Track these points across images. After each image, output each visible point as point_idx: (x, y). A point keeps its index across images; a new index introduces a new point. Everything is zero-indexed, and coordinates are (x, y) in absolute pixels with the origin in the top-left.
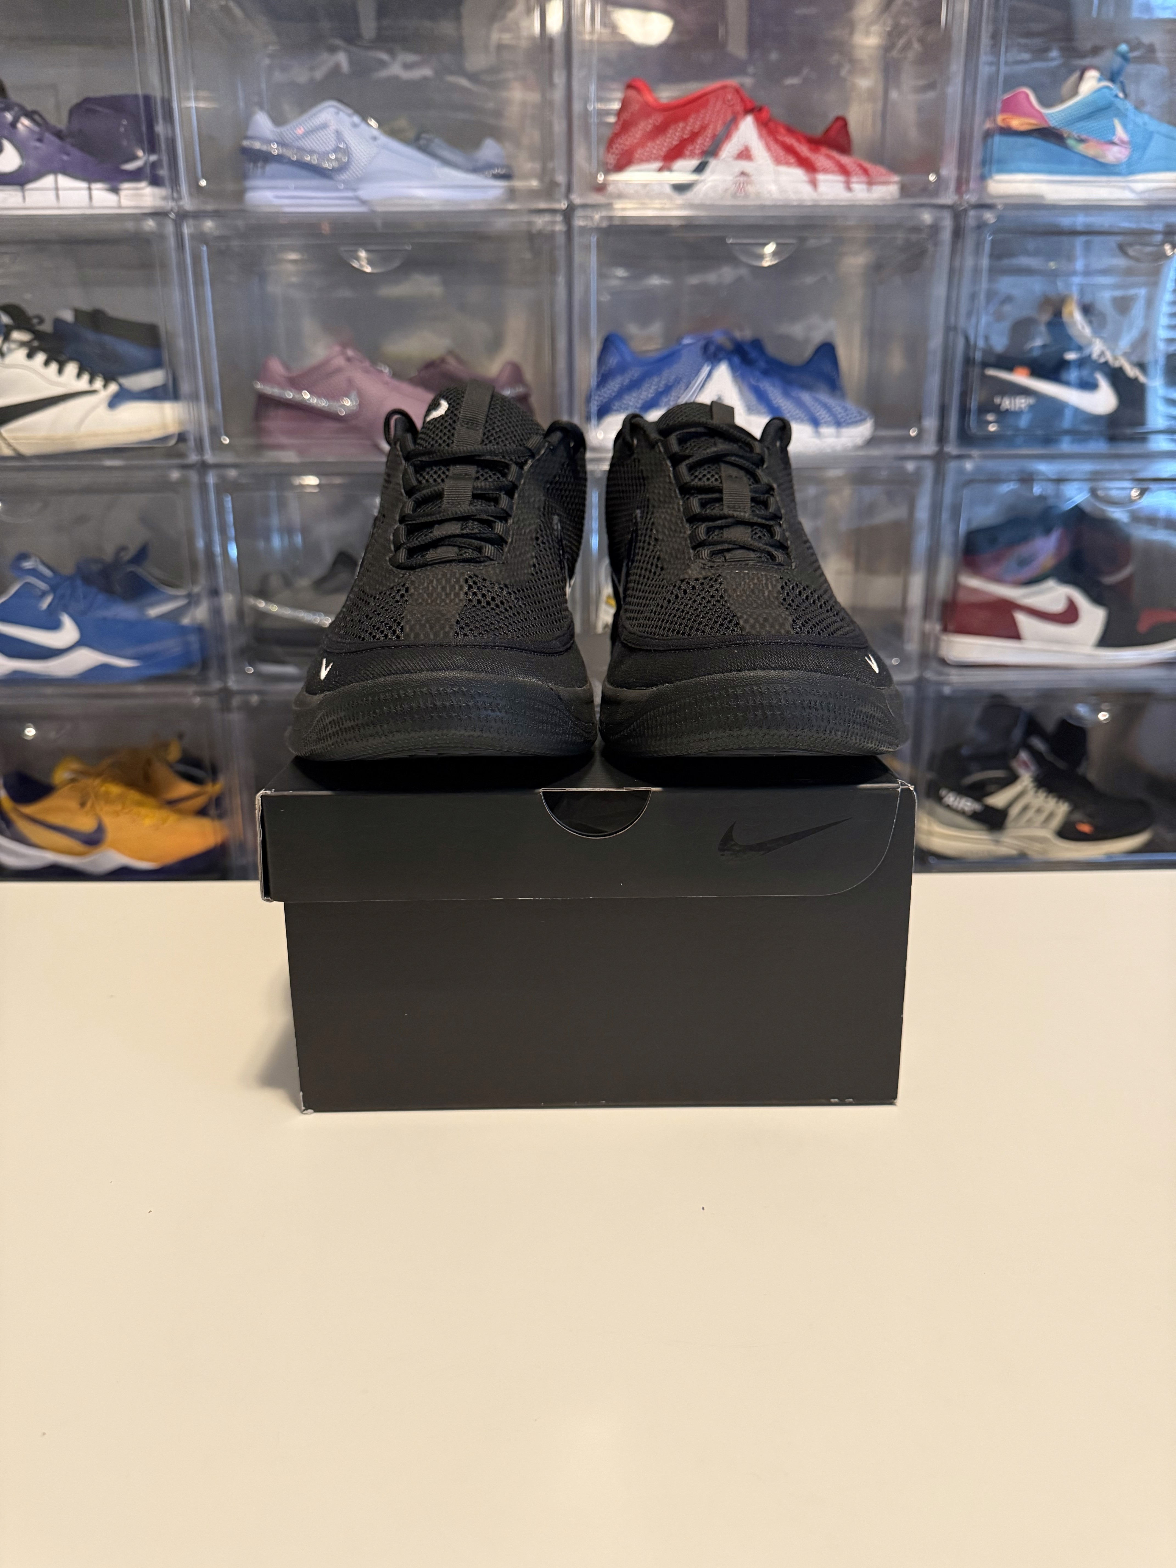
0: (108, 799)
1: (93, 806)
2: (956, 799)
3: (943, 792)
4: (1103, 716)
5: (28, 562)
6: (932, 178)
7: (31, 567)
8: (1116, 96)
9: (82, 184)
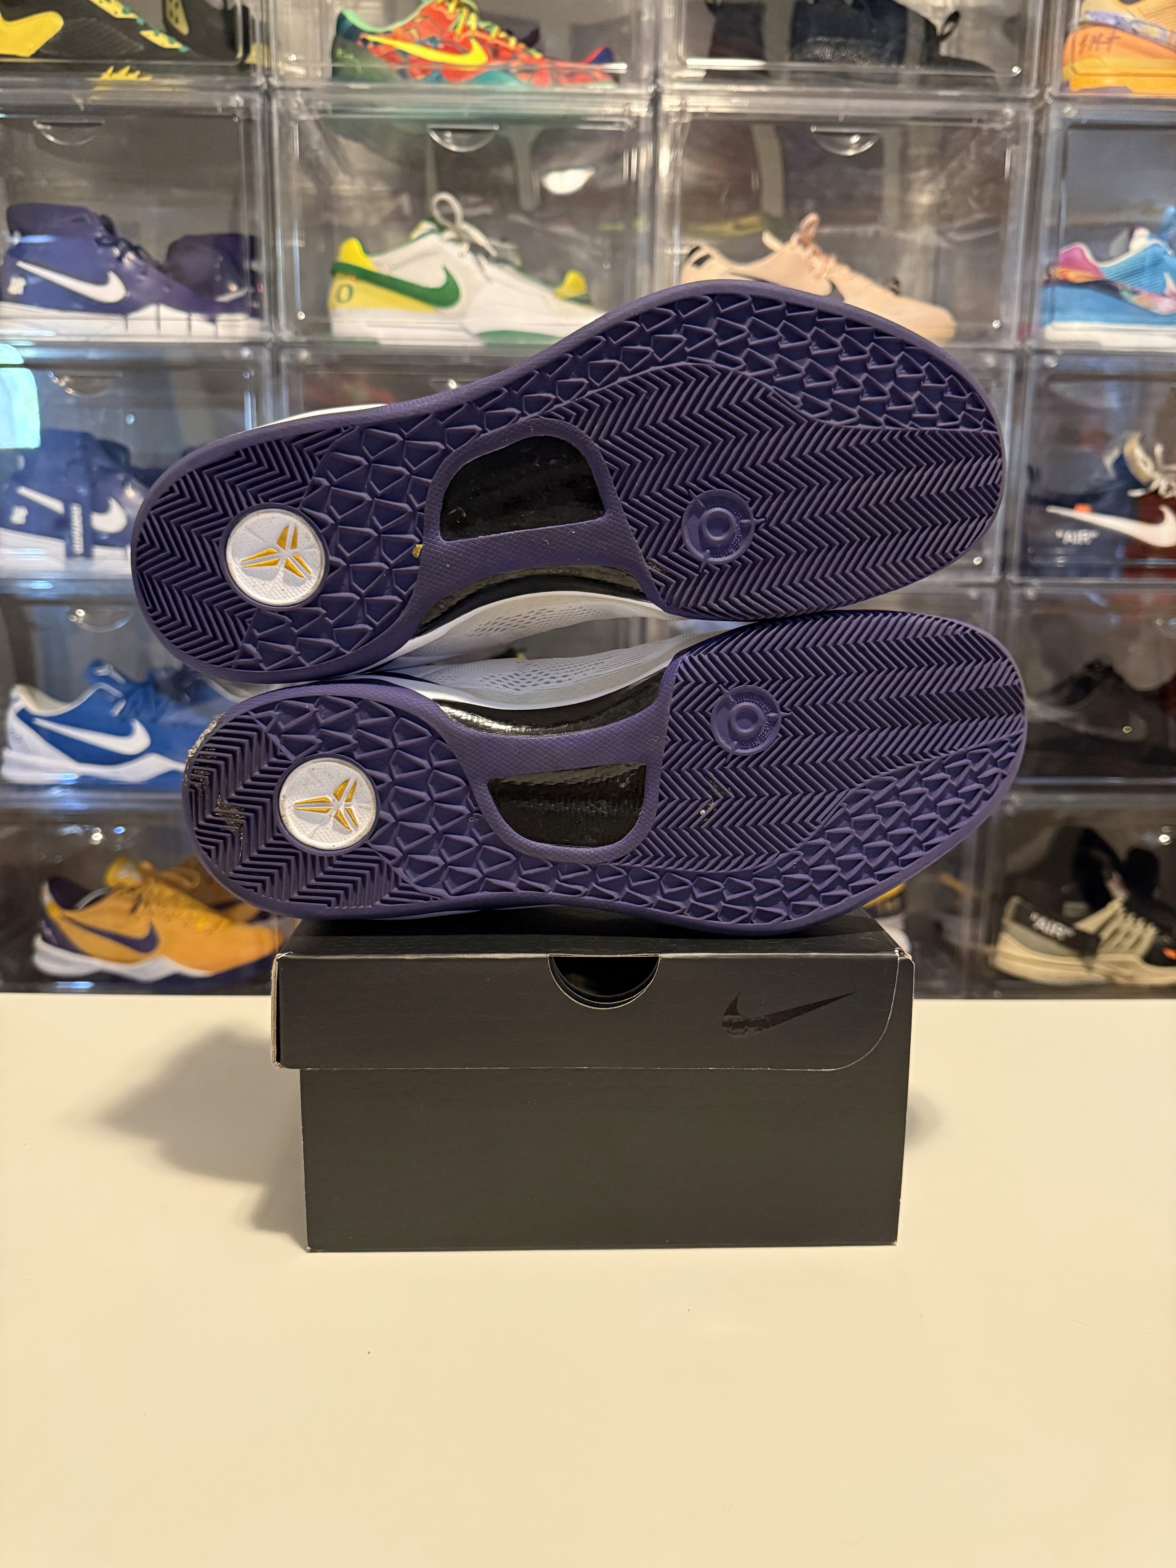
0: (161, 903)
1: (145, 910)
2: (1045, 924)
3: (1034, 916)
4: (1164, 839)
5: (102, 669)
6: (996, 324)
7: (104, 674)
8: (1166, 253)
9: (182, 315)
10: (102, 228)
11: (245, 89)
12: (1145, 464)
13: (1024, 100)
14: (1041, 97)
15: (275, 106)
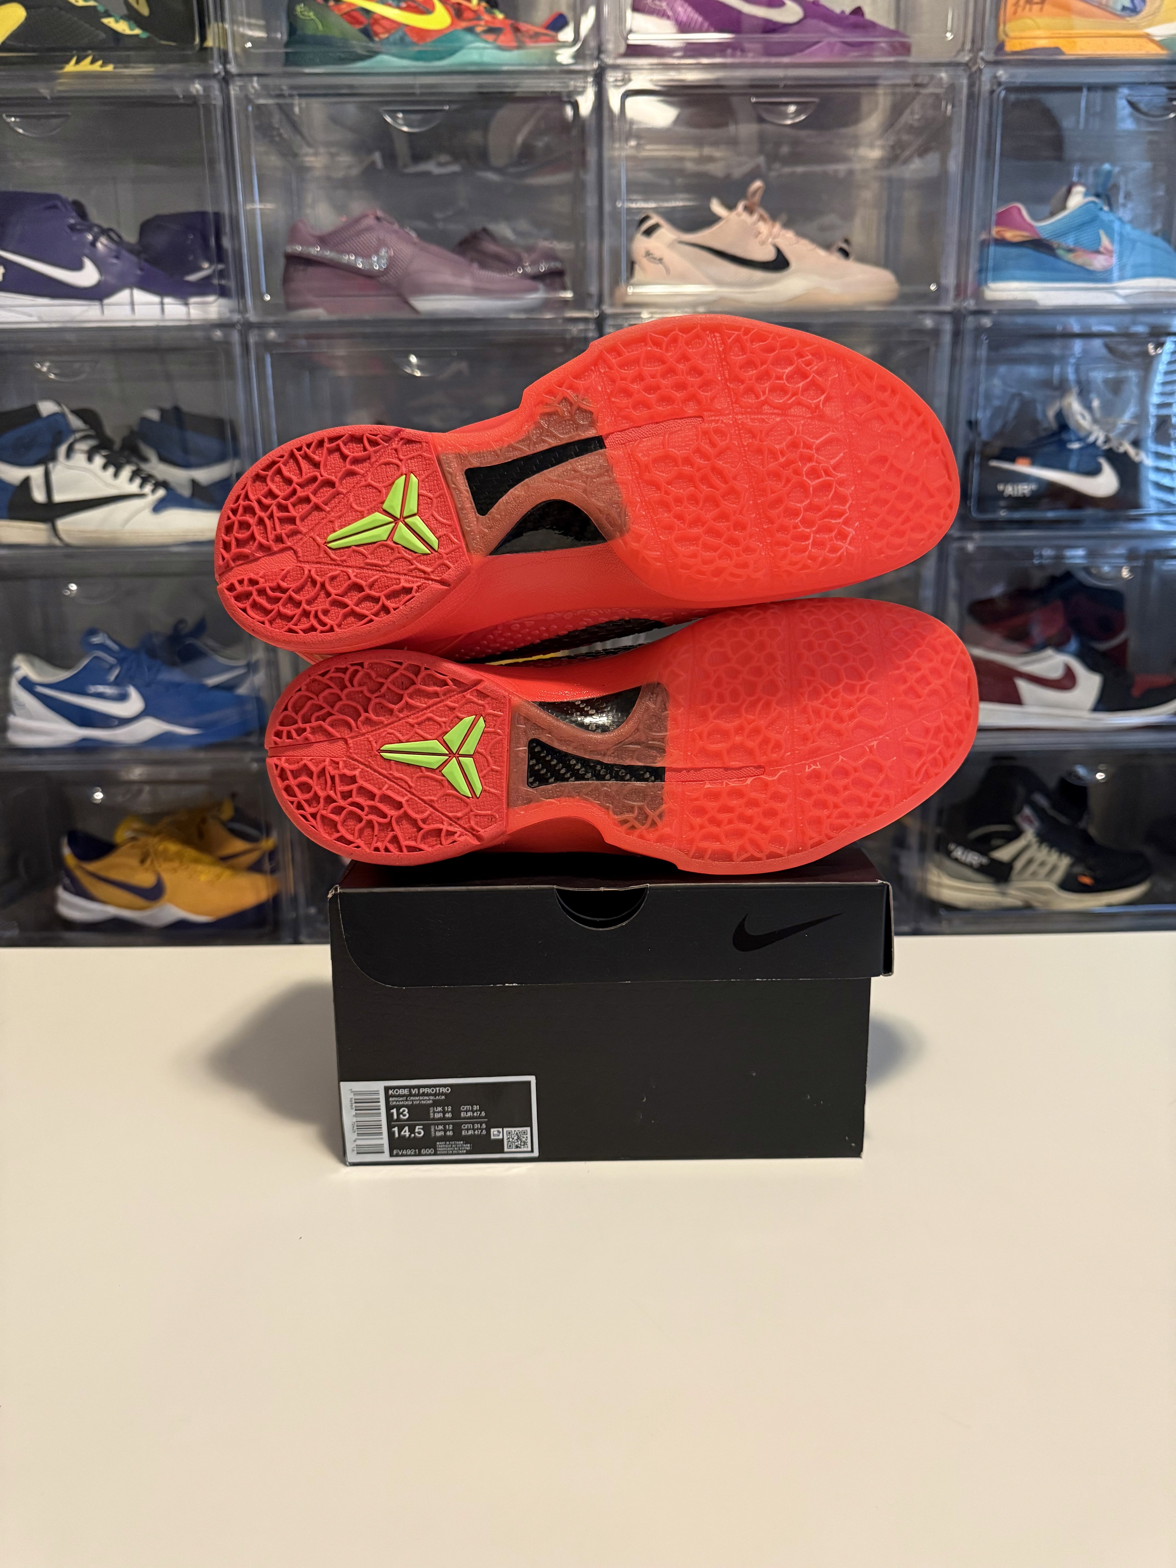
0: (167, 857)
1: (152, 862)
2: (963, 853)
3: (952, 847)
4: (1100, 776)
5: (96, 637)
6: (933, 287)
7: (98, 642)
8: (1101, 209)
9: (156, 299)
10: (74, 214)
11: (204, 77)
12: (1084, 417)
13: (958, 64)
14: (974, 60)
15: (234, 91)
